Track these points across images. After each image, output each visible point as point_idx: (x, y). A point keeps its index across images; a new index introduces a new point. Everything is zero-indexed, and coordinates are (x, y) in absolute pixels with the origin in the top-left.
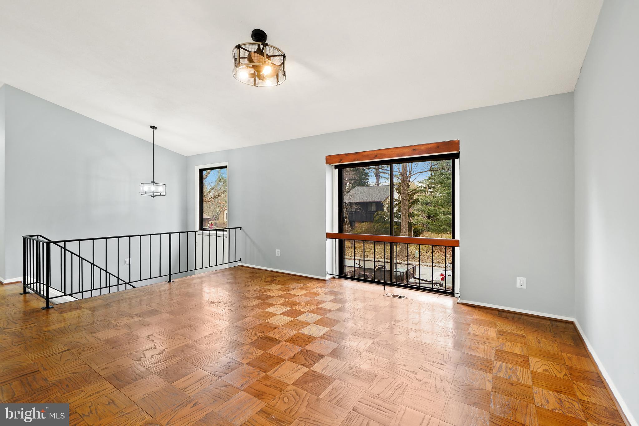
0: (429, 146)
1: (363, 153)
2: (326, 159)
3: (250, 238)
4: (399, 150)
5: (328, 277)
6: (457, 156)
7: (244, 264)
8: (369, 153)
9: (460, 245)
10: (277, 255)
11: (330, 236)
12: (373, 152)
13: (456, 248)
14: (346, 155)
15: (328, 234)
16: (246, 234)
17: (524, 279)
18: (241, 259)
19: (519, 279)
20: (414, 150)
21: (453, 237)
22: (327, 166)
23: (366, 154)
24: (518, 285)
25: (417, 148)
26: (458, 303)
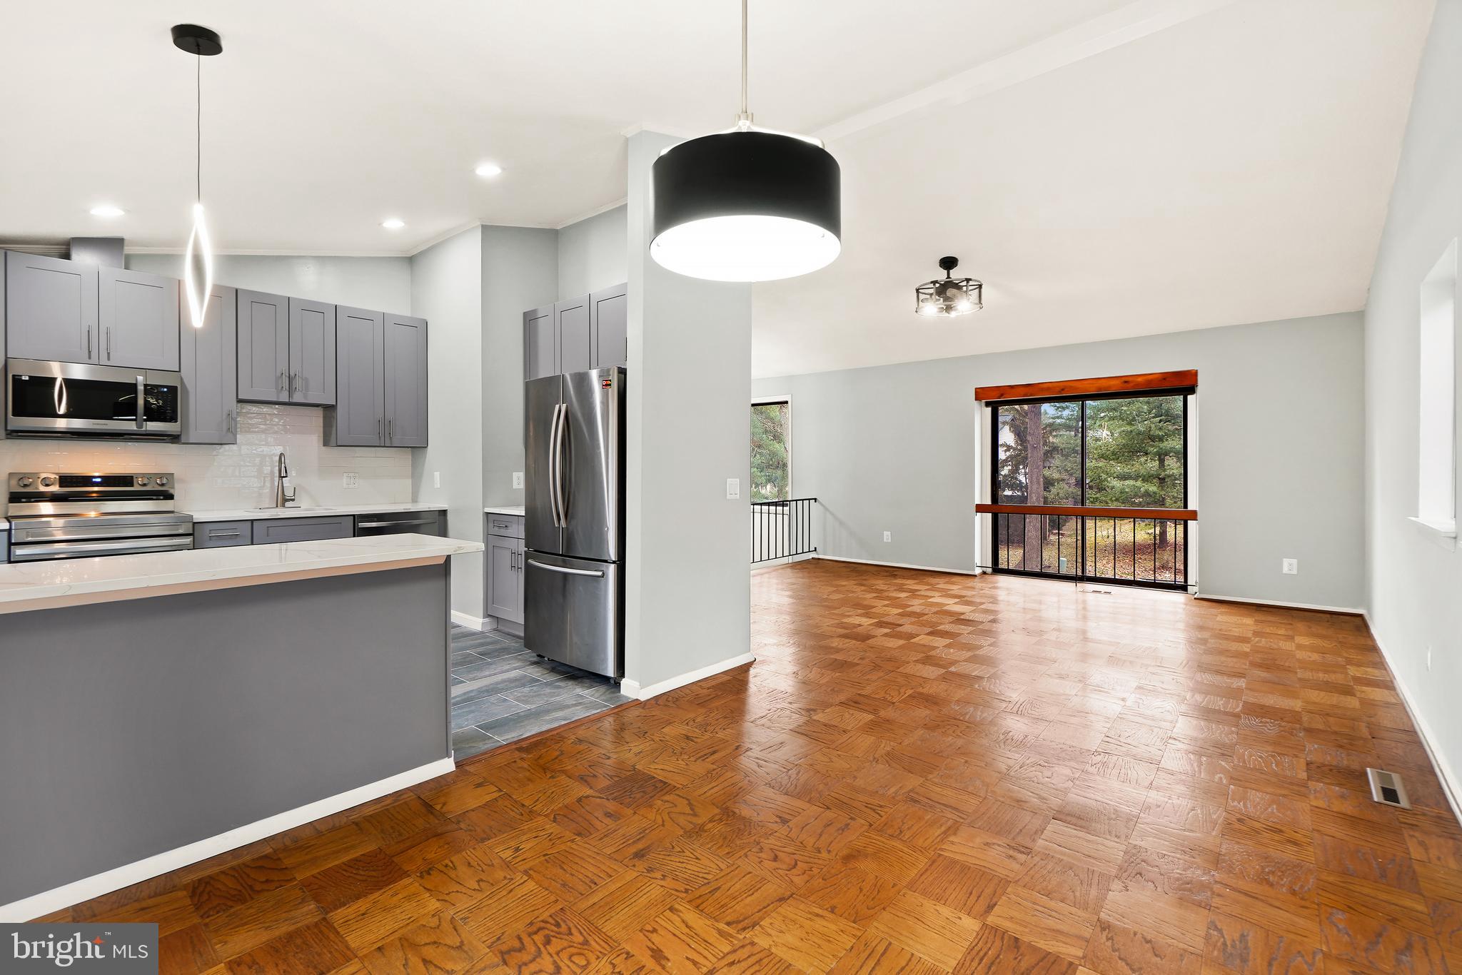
0: (1151, 377)
1: (1040, 385)
2: (976, 392)
3: (832, 514)
4: (1100, 382)
5: (978, 571)
6: (1191, 390)
7: (821, 557)
8: (1050, 385)
9: (1198, 517)
10: (885, 540)
11: (981, 508)
12: (1057, 384)
13: (1190, 522)
14: (1012, 387)
15: (978, 506)
16: (826, 509)
17: (1294, 561)
18: (815, 548)
19: (1286, 562)
20: (1126, 382)
21: (1186, 506)
22: (976, 403)
23: (1045, 386)
24: (1285, 570)
25: (1130, 379)
26: (1195, 599)
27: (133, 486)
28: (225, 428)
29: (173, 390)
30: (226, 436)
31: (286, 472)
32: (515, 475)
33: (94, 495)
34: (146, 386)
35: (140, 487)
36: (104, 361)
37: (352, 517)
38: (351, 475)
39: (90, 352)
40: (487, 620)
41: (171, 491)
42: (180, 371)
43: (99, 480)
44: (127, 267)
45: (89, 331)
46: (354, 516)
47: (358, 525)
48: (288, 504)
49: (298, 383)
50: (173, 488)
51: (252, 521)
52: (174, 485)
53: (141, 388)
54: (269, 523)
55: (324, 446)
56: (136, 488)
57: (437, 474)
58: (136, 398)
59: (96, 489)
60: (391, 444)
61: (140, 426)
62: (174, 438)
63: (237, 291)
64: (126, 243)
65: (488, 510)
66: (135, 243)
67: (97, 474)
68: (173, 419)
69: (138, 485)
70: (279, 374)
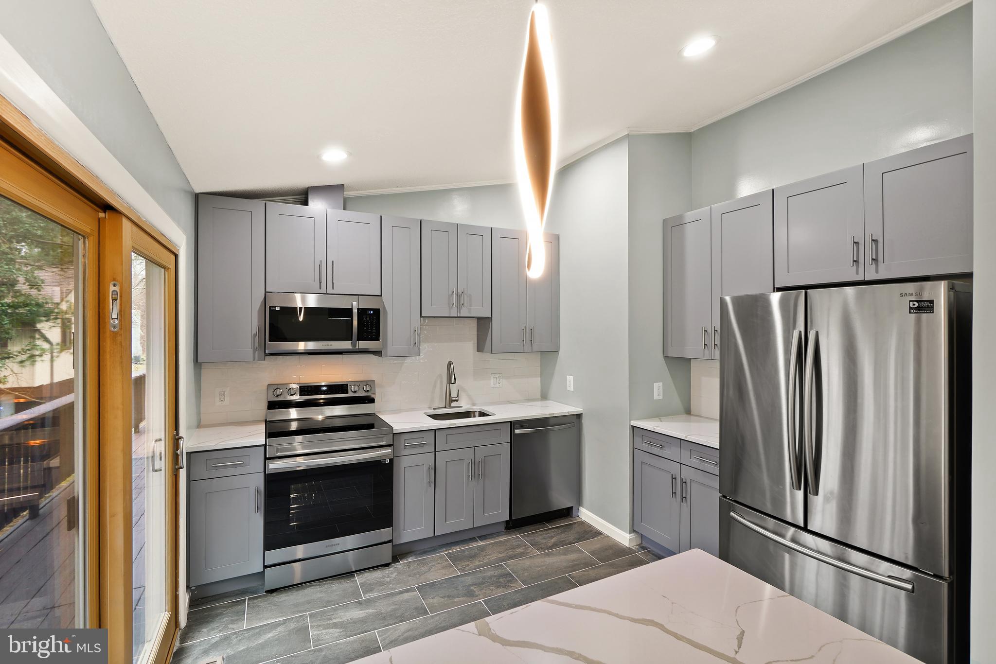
27: (347, 393)
28: (412, 343)
29: (377, 312)
30: (414, 349)
31: (455, 379)
32: (656, 385)
33: (321, 401)
34: (358, 309)
35: (353, 393)
36: (330, 291)
37: (509, 423)
38: (497, 376)
39: (320, 283)
40: (633, 535)
41: (373, 396)
42: (381, 296)
43: (325, 388)
44: (345, 209)
45: (320, 265)
46: (511, 422)
47: (514, 431)
48: (453, 404)
49: (464, 300)
50: (374, 393)
51: (435, 430)
52: (375, 391)
53: (355, 311)
54: (447, 432)
55: (477, 351)
56: (350, 394)
57: (570, 378)
58: (352, 321)
59: (323, 396)
60: (532, 350)
61: (354, 345)
62: (378, 353)
63: (421, 221)
64: (345, 187)
65: (634, 423)
66: (352, 189)
67: (323, 384)
68: (377, 337)
69: (351, 392)
70: (450, 293)
